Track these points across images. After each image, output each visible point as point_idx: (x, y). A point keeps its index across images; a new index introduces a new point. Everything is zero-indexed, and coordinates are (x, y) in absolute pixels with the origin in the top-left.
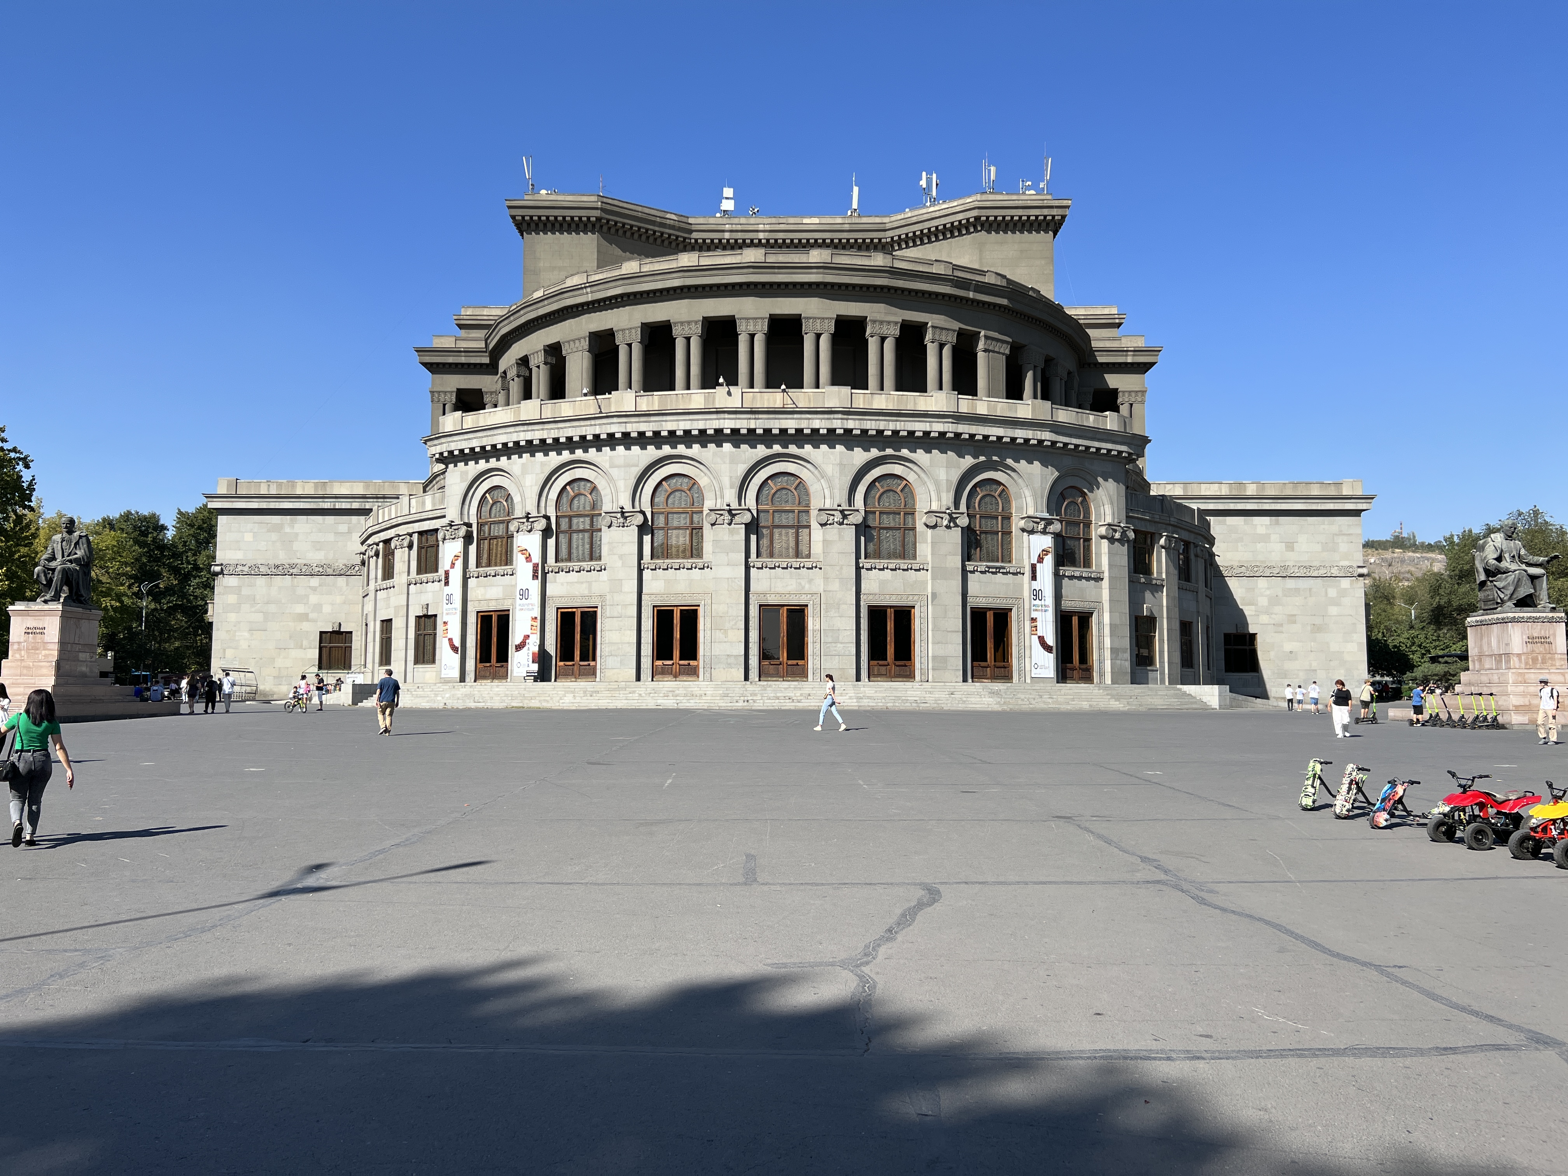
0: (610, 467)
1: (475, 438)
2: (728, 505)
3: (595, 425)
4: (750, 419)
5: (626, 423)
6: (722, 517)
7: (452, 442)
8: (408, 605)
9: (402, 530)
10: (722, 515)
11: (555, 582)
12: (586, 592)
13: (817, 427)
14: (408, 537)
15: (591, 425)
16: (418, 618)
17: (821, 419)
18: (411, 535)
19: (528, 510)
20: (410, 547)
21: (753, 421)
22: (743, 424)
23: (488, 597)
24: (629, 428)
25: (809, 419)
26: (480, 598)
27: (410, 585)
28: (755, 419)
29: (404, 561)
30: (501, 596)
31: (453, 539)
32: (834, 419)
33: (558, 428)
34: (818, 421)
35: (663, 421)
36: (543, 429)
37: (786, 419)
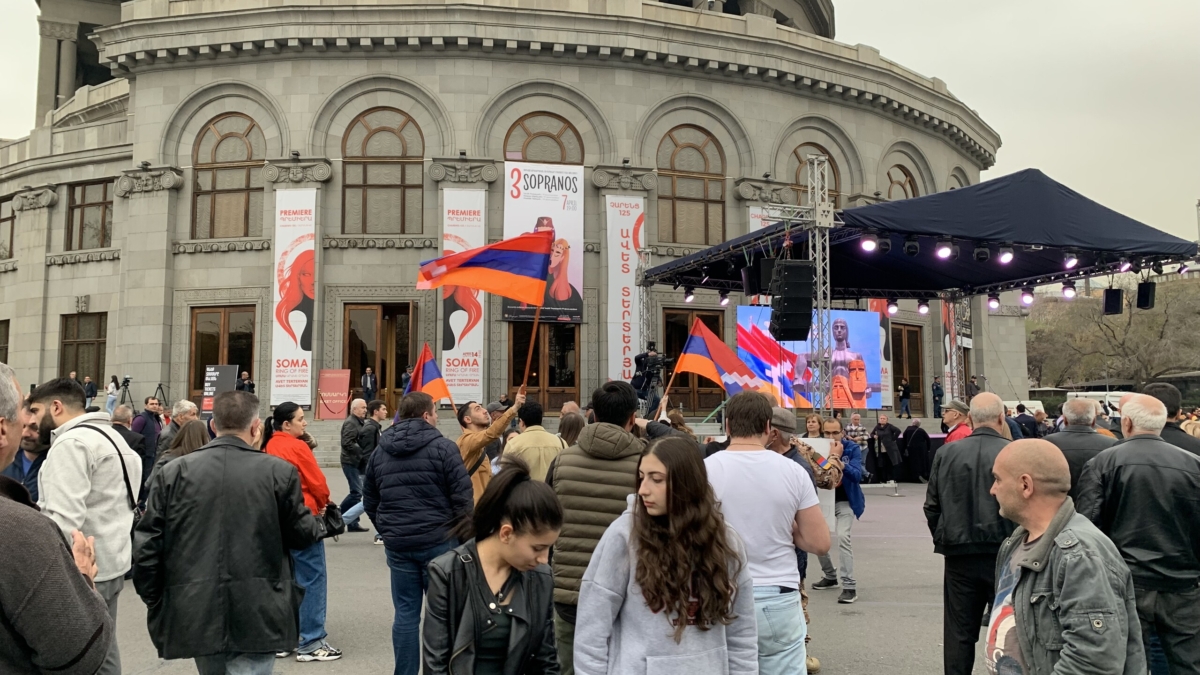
0: (441, 92)
1: (199, 32)
2: (626, 162)
3: (423, 23)
4: (661, 39)
5: (475, 24)
6: (617, 179)
7: (155, 36)
8: (45, 299)
9: (34, 181)
10: (617, 175)
11: (342, 263)
12: (397, 281)
13: (746, 63)
14: (50, 191)
15: (416, 23)
16: (66, 318)
17: (751, 54)
18: (54, 188)
19: (296, 147)
20: (52, 206)
21: (664, 44)
22: (652, 46)
23: (213, 284)
24: (480, 32)
25: (736, 51)
26: (197, 285)
27: (48, 266)
28: (668, 40)
29: (39, 230)
30: (238, 282)
31: (146, 191)
32: (767, 56)
33: (359, 24)
34: (747, 56)
35: (534, 27)
36: (331, 24)
37: (708, 46)
